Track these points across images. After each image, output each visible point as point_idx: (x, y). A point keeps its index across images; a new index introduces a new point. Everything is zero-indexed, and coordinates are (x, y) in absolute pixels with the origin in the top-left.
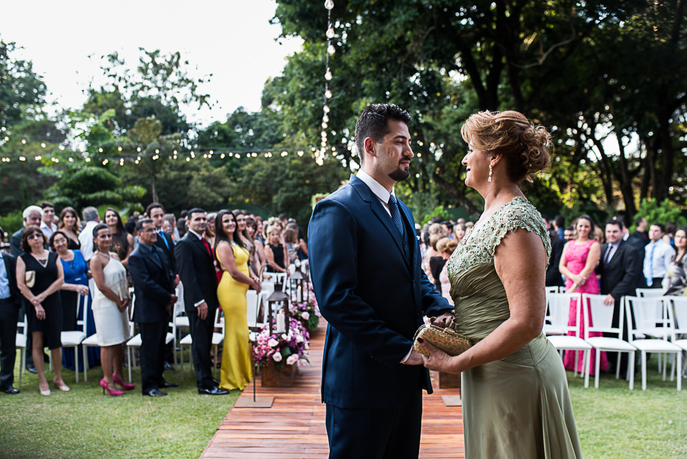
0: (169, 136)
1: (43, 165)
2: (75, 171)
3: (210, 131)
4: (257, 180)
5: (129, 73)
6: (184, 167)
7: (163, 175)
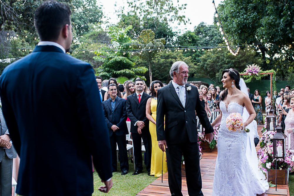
0: (158, 40)
1: (96, 55)
2: (111, 58)
3: (185, 36)
4: (208, 64)
5: (143, 5)
6: (168, 57)
7: (157, 61)
